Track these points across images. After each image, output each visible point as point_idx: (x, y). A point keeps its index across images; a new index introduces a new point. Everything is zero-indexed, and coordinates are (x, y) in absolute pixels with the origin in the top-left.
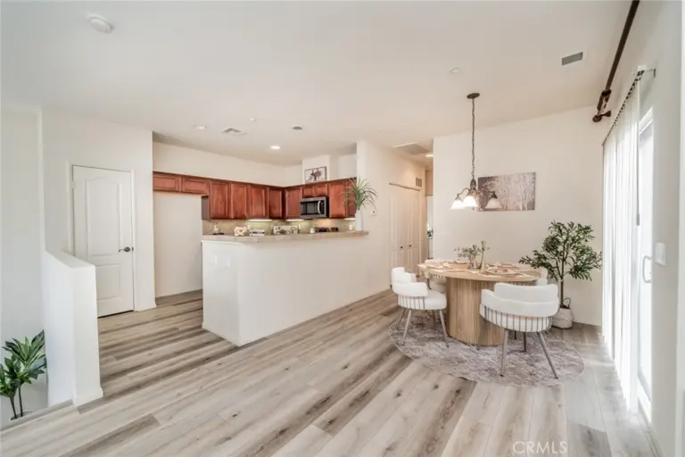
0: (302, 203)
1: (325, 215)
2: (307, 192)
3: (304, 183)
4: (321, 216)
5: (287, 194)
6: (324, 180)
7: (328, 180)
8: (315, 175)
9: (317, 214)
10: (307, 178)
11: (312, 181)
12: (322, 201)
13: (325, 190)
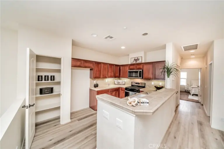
0: (129, 72)
1: (141, 78)
2: (132, 67)
3: (130, 63)
4: (140, 78)
5: (121, 68)
6: (141, 62)
7: (143, 62)
8: (136, 60)
9: (138, 77)
10: (132, 61)
11: (135, 62)
12: (140, 72)
13: (141, 67)
